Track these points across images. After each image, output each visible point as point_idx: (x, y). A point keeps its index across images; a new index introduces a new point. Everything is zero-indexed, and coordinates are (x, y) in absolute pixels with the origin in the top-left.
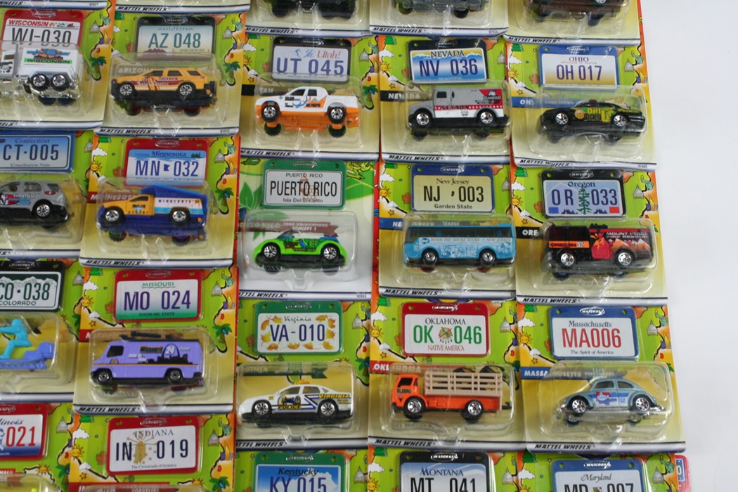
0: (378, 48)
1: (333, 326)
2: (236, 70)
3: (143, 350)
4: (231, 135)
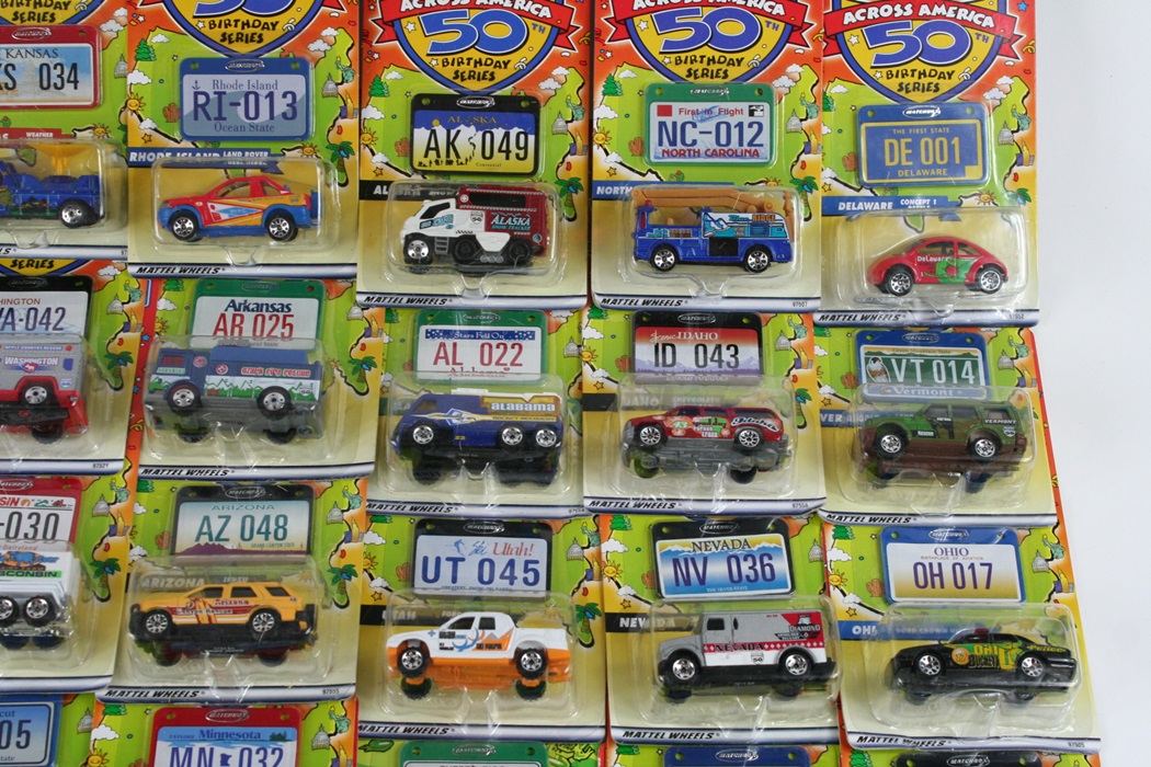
0: (598, 537)
2: (350, 579)
4: (342, 699)
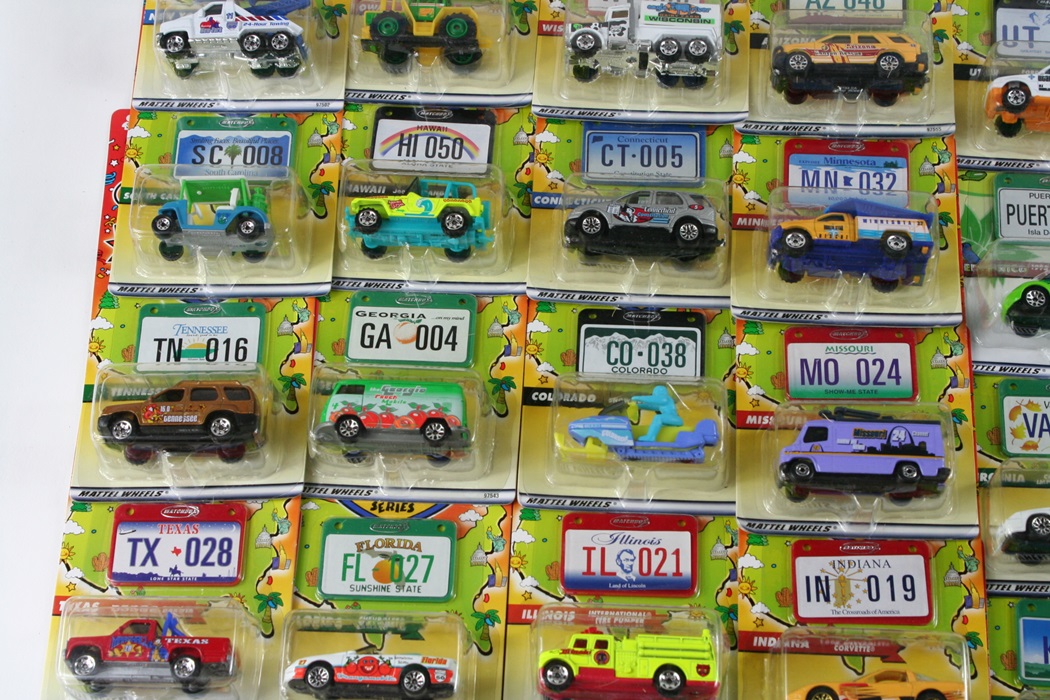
2: (942, 41)
3: (857, 433)
4: (943, 137)
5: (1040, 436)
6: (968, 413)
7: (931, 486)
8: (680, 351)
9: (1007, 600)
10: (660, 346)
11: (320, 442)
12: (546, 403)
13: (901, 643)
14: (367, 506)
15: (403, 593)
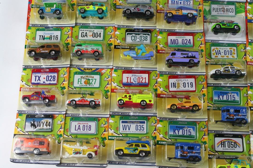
1: (235, 51)
3: (182, 54)
5: (218, 55)
6: (204, 50)
7: (196, 64)
8: (146, 38)
9: (211, 87)
10: (142, 37)
11: (73, 56)
12: (119, 48)
13: (190, 96)
14: (83, 69)
15: (90, 86)
